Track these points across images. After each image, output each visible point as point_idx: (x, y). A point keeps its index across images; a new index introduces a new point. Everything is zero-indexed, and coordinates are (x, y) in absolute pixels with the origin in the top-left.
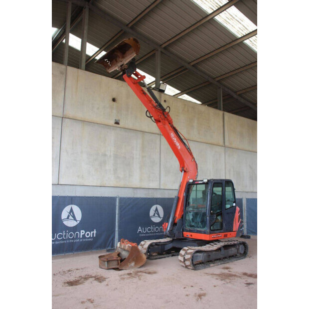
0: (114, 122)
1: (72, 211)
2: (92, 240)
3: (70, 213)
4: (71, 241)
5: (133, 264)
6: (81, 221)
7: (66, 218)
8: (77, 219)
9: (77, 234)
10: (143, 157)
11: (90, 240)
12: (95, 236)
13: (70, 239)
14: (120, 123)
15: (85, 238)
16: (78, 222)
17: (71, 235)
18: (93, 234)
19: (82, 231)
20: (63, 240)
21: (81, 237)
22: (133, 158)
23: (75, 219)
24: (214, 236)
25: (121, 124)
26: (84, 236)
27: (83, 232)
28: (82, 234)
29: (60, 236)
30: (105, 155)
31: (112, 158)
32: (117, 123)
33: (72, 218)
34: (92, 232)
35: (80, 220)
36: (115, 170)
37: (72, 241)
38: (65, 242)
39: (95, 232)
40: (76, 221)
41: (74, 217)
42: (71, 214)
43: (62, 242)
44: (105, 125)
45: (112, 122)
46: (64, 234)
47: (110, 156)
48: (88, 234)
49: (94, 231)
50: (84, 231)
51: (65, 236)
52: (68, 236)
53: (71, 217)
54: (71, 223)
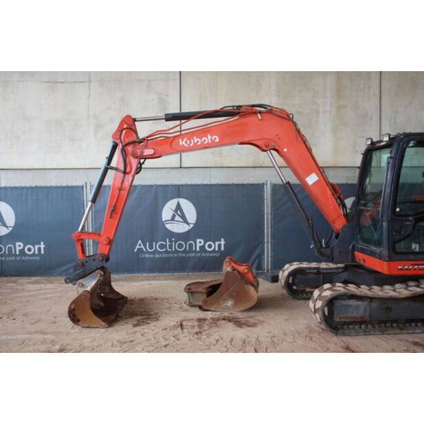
1: (179, 207)
2: (218, 255)
3: (176, 211)
4: (180, 255)
5: (230, 303)
6: (196, 224)
7: (170, 219)
8: (189, 222)
9: (191, 245)
11: (214, 254)
12: (223, 249)
13: (180, 252)
15: (206, 251)
16: (192, 226)
17: (180, 246)
18: (220, 245)
19: (198, 240)
20: (167, 252)
21: (198, 249)
23: (185, 221)
24: (401, 267)
26: (202, 248)
27: (200, 242)
28: (198, 245)
29: (162, 246)
33: (181, 220)
34: (217, 243)
35: (194, 222)
37: (184, 255)
38: (171, 255)
39: (223, 242)
40: (188, 224)
41: (183, 217)
42: (179, 212)
43: (166, 255)
46: (168, 243)
48: (210, 246)
49: (220, 241)
50: (202, 241)
51: (171, 246)
52: (175, 246)
53: (177, 218)
54: (179, 228)
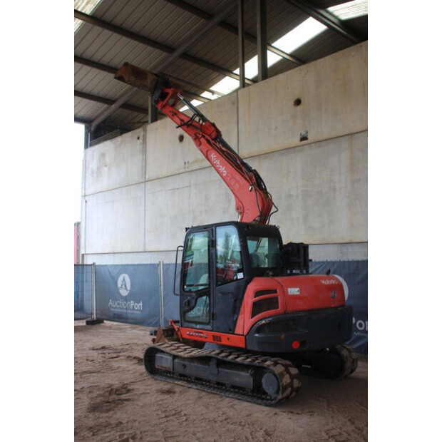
0: (299, 139)
10: (353, 182)
14: (309, 137)
22: (335, 190)
25: (311, 138)
30: (290, 196)
31: (300, 198)
32: (304, 138)
36: (306, 217)
44: (287, 149)
45: (297, 141)
47: (297, 196)
